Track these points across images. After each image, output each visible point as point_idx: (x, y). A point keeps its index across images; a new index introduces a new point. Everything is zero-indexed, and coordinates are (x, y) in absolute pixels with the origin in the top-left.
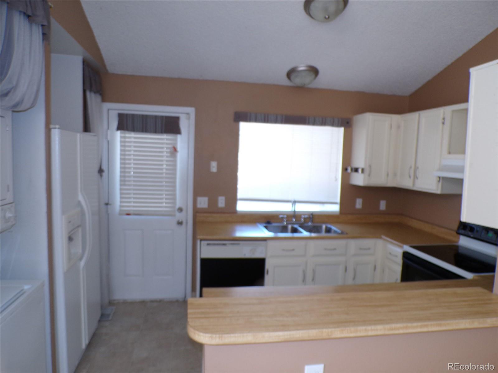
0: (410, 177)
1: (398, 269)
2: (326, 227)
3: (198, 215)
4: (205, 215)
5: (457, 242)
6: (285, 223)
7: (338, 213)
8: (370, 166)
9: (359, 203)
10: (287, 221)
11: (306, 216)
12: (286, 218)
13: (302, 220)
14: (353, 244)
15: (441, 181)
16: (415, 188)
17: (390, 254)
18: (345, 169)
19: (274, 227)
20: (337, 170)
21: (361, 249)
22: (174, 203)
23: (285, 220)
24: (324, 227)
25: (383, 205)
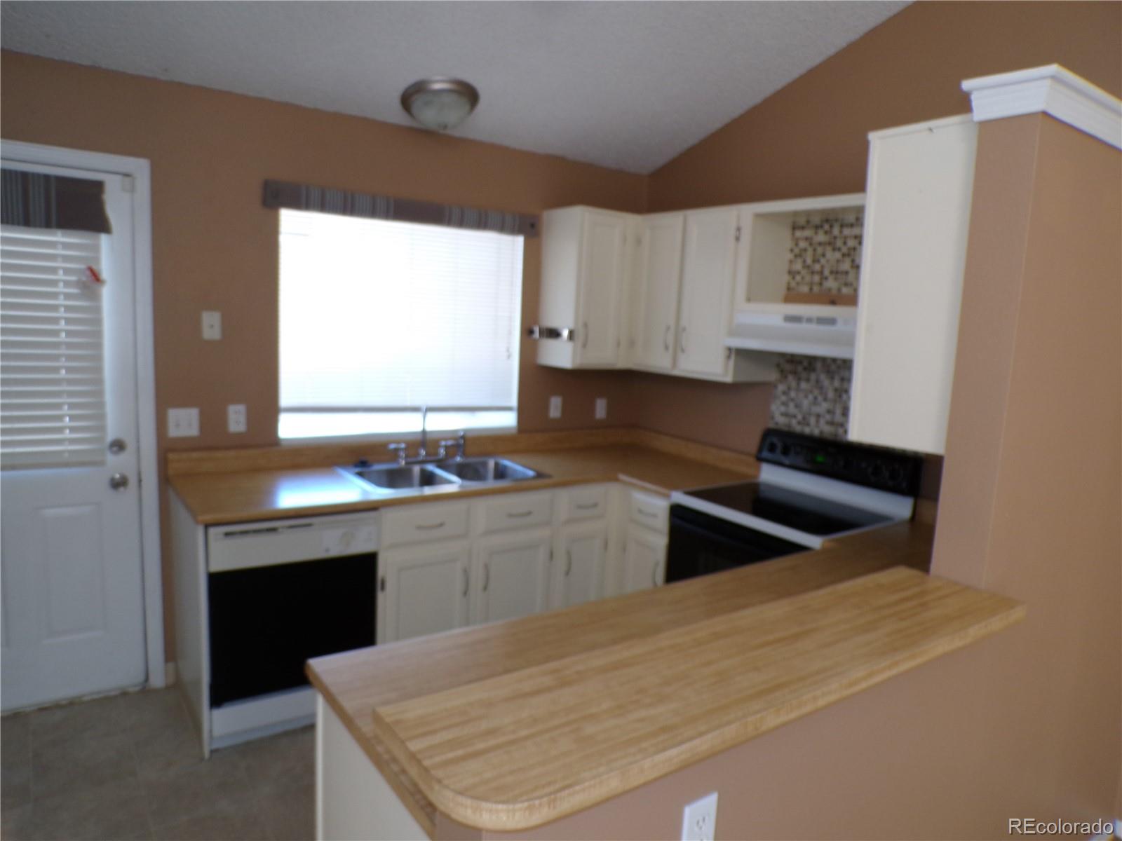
0: (667, 348)
1: (659, 542)
2: (497, 464)
3: (171, 456)
4: (195, 455)
5: (757, 476)
6: (403, 463)
7: (514, 431)
8: (585, 325)
9: (555, 407)
10: (407, 457)
11: (450, 443)
12: (405, 449)
13: (442, 451)
14: (565, 500)
15: (733, 357)
16: (677, 372)
17: (640, 511)
18: (527, 332)
19: (379, 472)
20: (510, 333)
21: (580, 507)
22: (102, 429)
23: (402, 454)
24: (491, 464)
25: (601, 409)
